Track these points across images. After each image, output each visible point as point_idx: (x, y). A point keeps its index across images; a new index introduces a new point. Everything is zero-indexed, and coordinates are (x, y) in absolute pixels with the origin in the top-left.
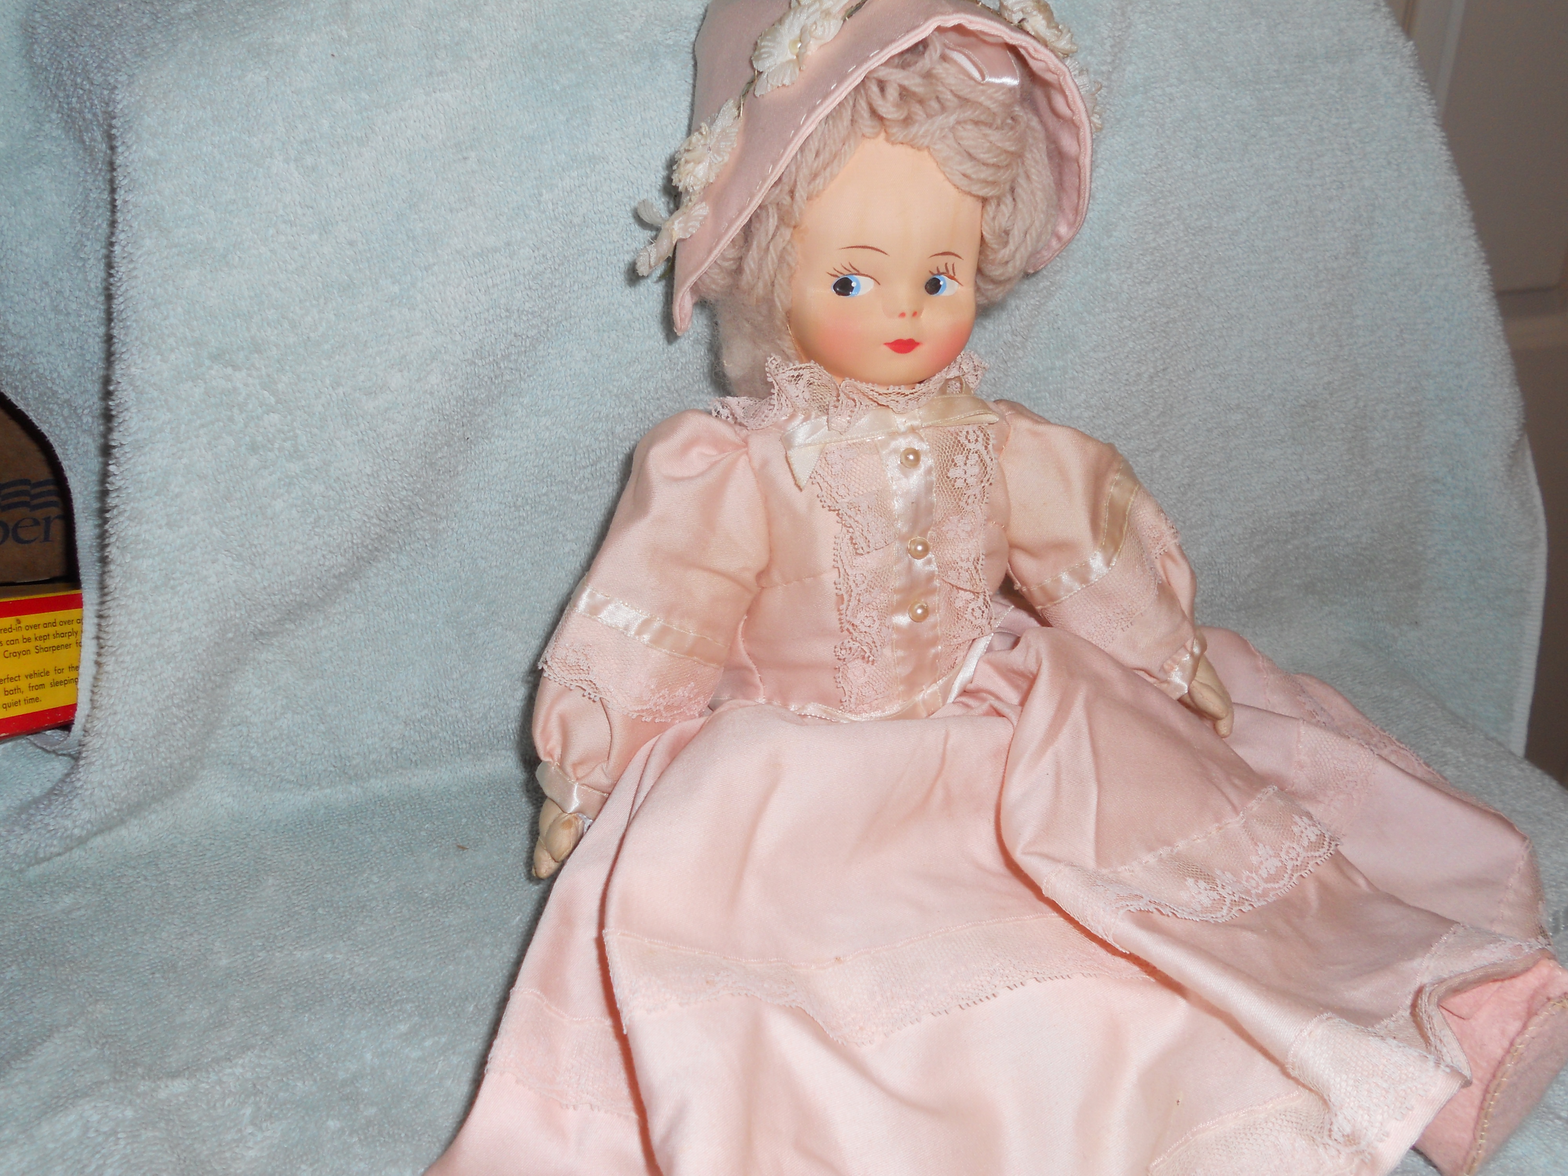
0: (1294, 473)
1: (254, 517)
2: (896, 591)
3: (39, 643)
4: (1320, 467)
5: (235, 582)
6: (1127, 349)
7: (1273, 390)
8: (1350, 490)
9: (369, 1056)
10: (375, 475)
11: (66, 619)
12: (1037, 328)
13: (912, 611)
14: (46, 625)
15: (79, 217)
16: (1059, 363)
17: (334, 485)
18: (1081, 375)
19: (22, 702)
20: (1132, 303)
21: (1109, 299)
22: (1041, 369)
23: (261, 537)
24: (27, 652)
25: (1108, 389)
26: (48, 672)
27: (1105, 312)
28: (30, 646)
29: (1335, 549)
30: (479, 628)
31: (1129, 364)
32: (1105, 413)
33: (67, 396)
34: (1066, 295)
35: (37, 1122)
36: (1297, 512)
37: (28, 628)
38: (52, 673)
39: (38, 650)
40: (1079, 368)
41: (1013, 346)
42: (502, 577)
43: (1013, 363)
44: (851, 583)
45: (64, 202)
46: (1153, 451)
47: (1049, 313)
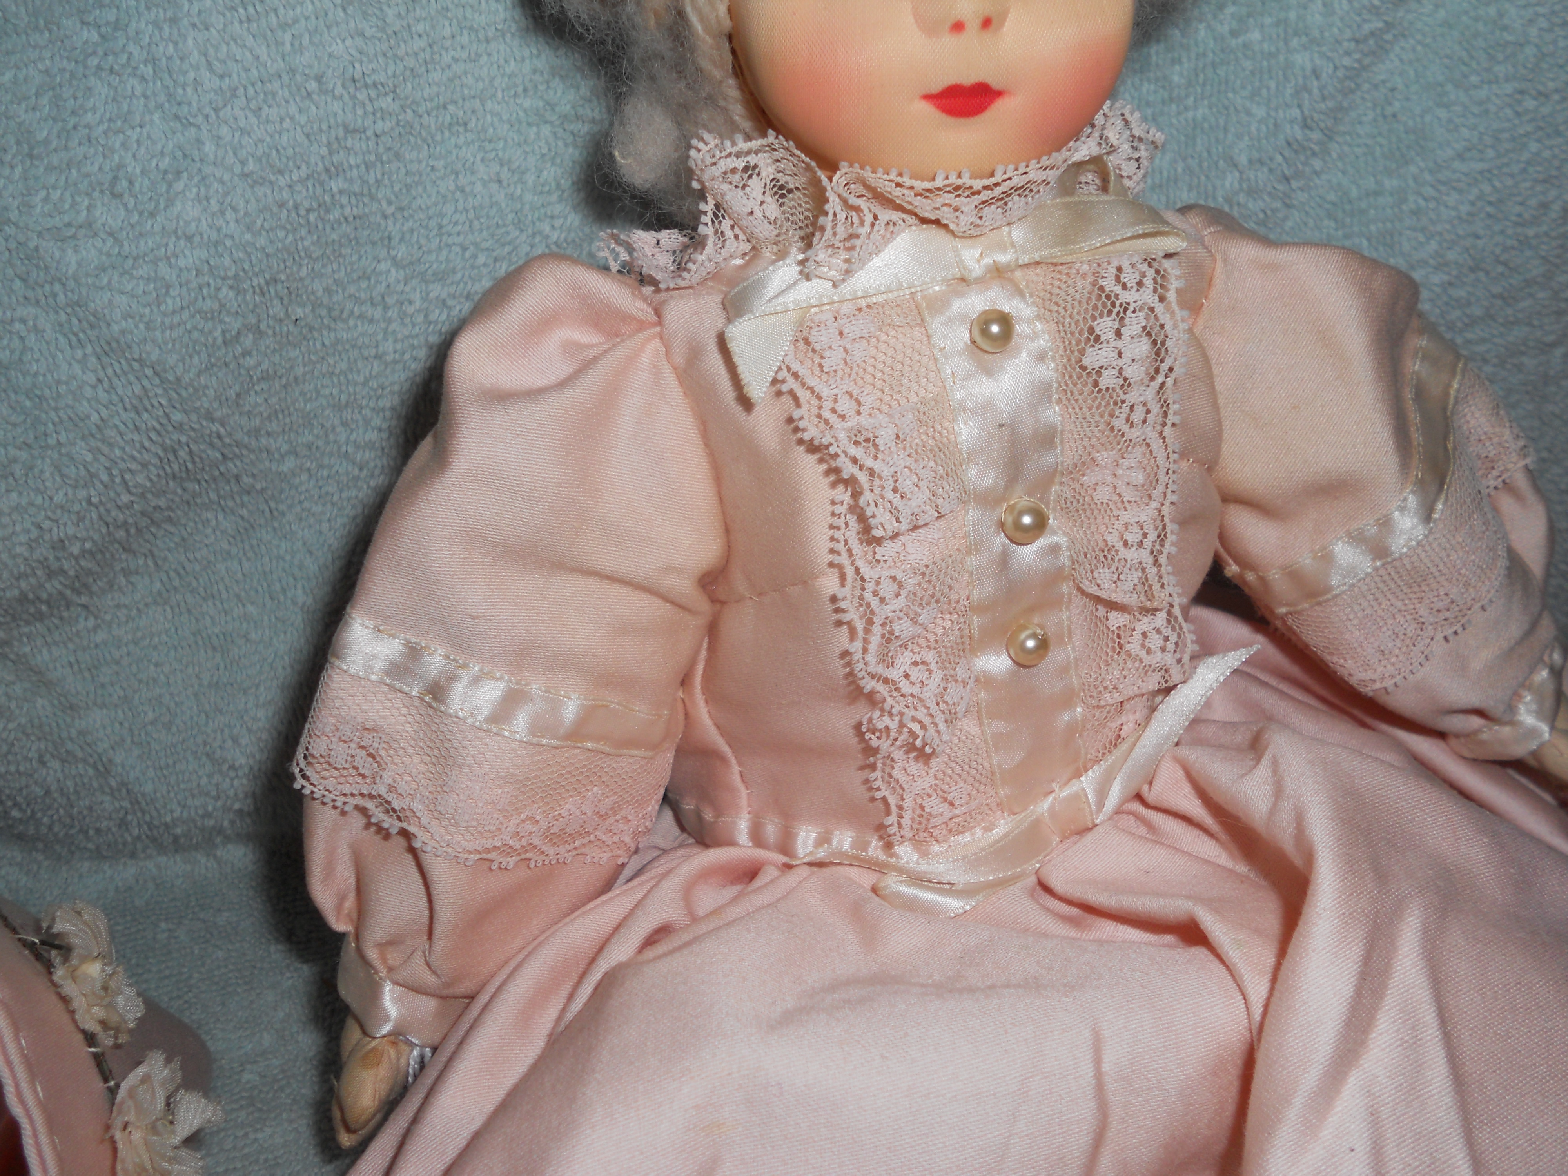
2: (978, 609)
6: (1525, 156)
12: (1353, 114)
13: (1012, 644)
16: (1390, 183)
18: (1432, 205)
20: (1545, 66)
21: (1500, 57)
22: (1354, 192)
25: (1481, 232)
27: (1490, 82)
31: (1528, 184)
32: (1472, 276)
34: (1414, 50)
40: (1429, 191)
41: (1304, 148)
43: (1301, 183)
44: (868, 596)
46: (1553, 345)
47: (1376, 87)
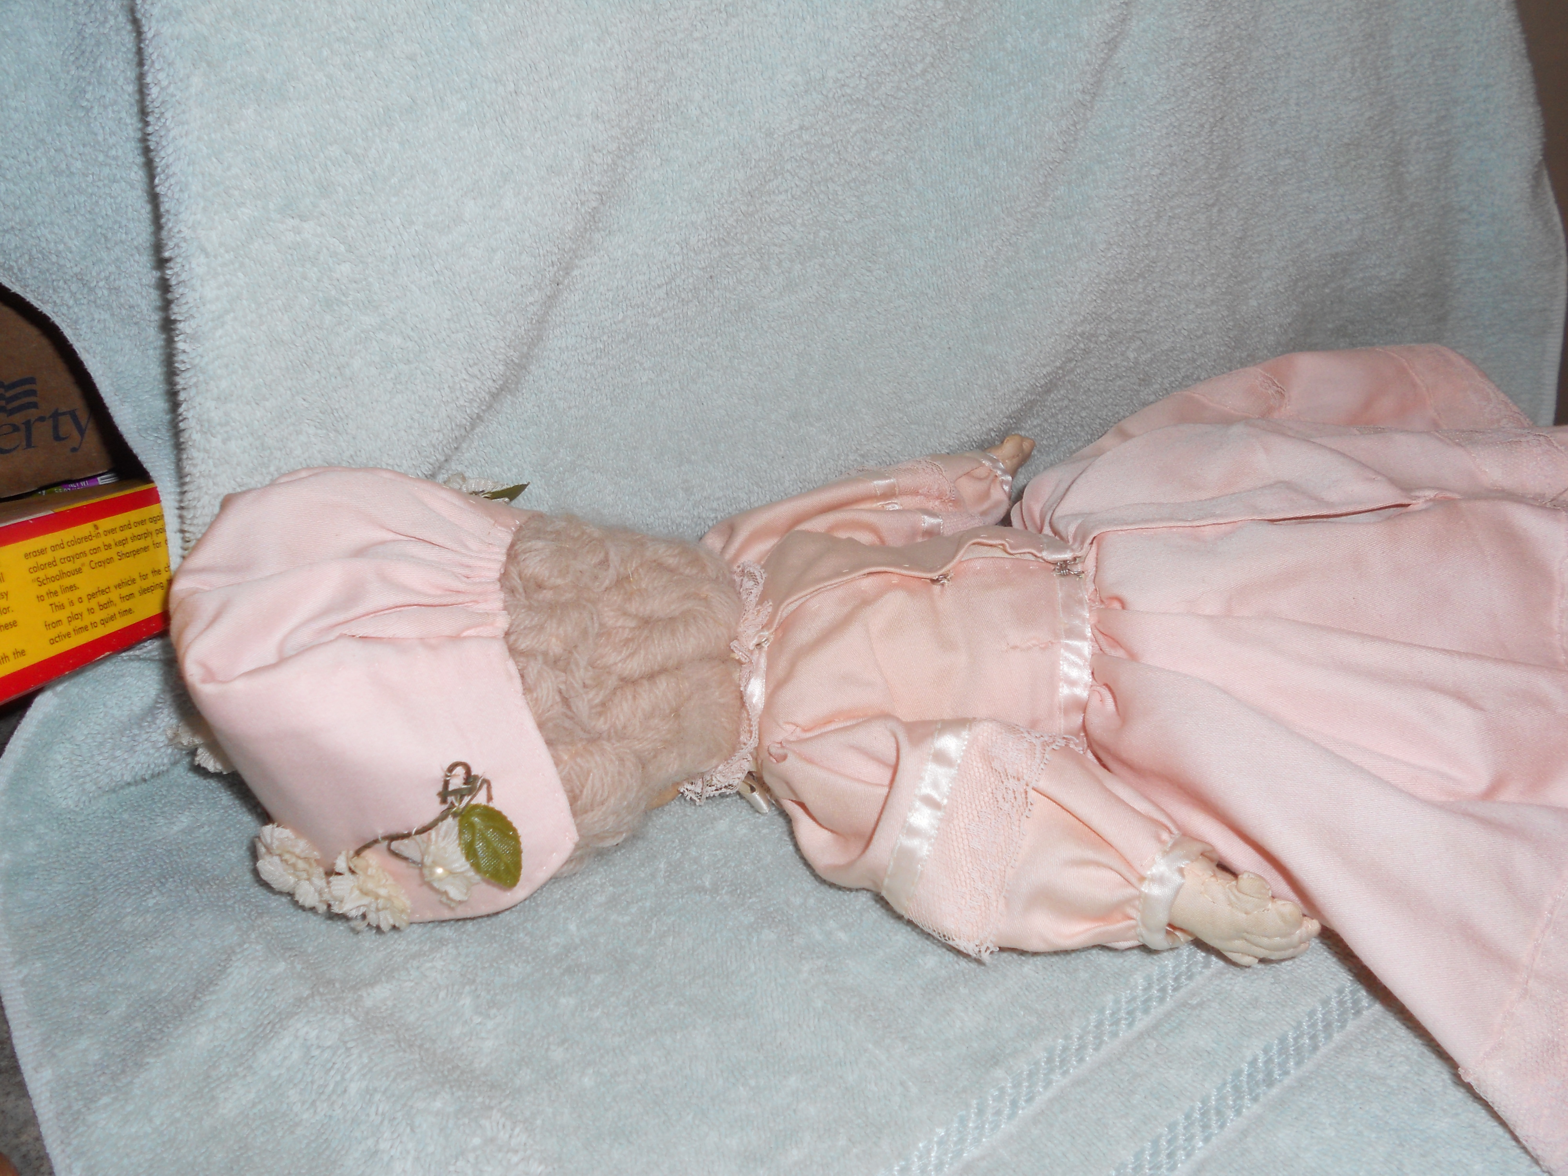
0: (1335, 215)
1: (333, 379)
3: (120, 549)
4: (1360, 206)
5: (320, 452)
7: (1319, 131)
8: (1387, 227)
9: (572, 927)
10: (456, 320)
11: (138, 520)
14: (122, 528)
15: (72, 58)
17: (412, 334)
19: (118, 616)
20: (1194, 49)
23: (342, 400)
24: (110, 560)
26: (134, 580)
28: (112, 553)
29: (1369, 289)
30: (567, 473)
33: (76, 270)
35: (250, 1054)
36: (1337, 254)
37: (107, 533)
38: (138, 580)
39: (122, 556)
42: (582, 417)
45: (50, 43)
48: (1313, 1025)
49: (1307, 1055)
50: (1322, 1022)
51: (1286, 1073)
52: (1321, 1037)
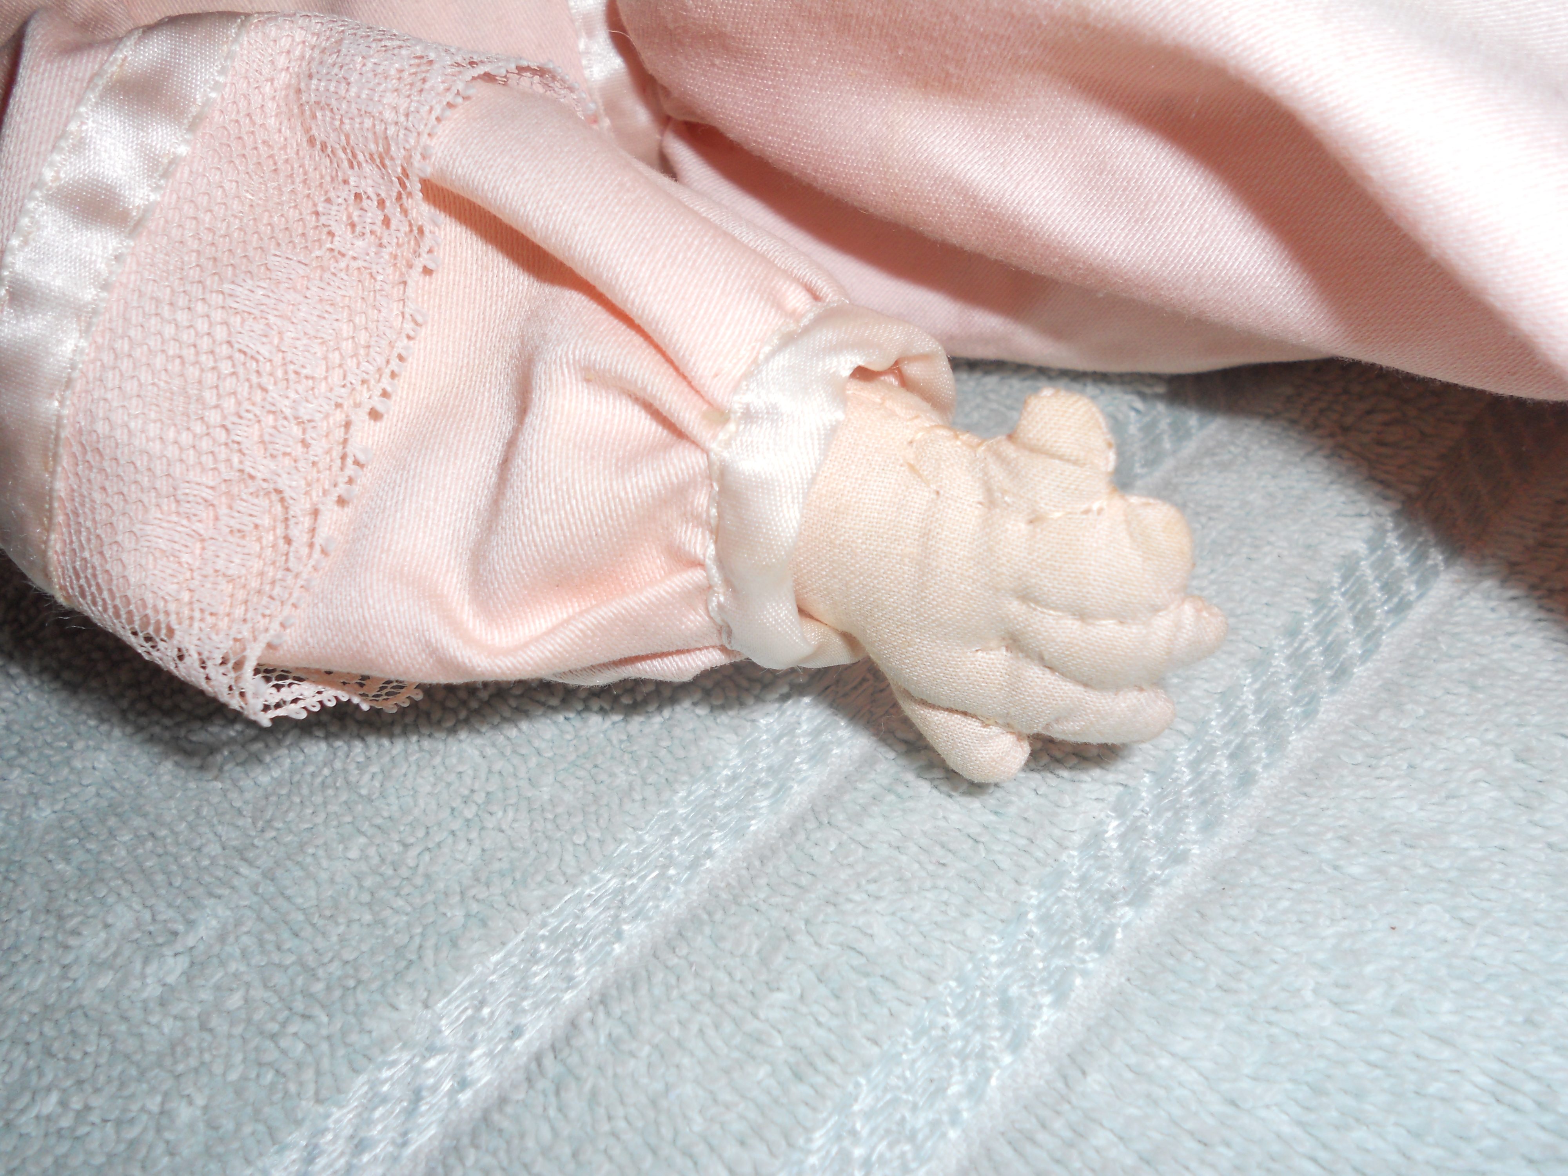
48: (1235, 724)
49: (1227, 798)
50: (1255, 712)
51: (1179, 858)
52: (1259, 749)
